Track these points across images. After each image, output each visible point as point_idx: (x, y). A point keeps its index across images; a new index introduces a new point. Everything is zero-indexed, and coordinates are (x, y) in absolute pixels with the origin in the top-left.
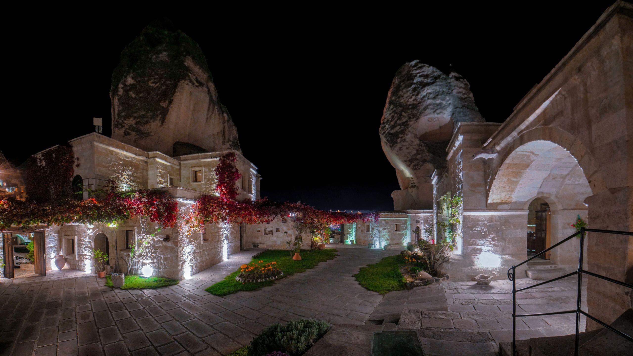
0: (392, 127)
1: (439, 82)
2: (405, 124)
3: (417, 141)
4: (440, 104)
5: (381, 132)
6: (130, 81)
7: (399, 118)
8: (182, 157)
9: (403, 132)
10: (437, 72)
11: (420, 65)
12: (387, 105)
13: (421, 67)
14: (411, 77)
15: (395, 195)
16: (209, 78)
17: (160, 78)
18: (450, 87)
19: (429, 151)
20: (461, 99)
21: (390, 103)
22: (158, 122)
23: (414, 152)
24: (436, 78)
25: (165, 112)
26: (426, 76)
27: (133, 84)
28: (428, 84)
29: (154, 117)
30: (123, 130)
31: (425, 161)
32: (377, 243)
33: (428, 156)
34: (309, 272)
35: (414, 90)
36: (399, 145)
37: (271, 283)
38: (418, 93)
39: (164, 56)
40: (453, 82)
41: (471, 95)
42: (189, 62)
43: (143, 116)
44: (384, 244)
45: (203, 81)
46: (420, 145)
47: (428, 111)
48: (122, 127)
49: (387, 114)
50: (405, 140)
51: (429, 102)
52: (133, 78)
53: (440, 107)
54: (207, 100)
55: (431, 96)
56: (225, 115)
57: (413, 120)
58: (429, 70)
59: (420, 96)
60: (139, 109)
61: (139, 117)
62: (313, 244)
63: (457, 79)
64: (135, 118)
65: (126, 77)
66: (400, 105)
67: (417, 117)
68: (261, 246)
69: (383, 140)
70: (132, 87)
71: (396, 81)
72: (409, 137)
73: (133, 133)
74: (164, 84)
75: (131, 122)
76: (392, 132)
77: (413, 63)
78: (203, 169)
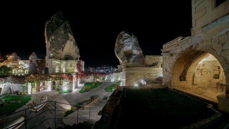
0: (118, 49)
1: (129, 38)
2: (120, 49)
3: (123, 54)
4: (129, 44)
5: (115, 50)
6: (53, 38)
7: (119, 47)
8: (68, 61)
9: (120, 51)
10: (129, 36)
11: (124, 33)
12: (116, 42)
13: (125, 34)
14: (122, 36)
15: (118, 66)
16: (73, 38)
17: (62, 38)
18: (132, 40)
19: (126, 57)
20: (135, 43)
21: (117, 42)
22: (61, 50)
23: (123, 57)
24: (128, 37)
25: (63, 48)
26: (126, 36)
27: (54, 39)
28: (126, 39)
29: (60, 49)
30: (52, 51)
31: (125, 59)
32: (112, 80)
33: (126, 58)
34: (96, 88)
35: (123, 40)
36: (119, 55)
37: (90, 90)
38: (124, 41)
39: (62, 32)
40: (133, 38)
41: (138, 42)
42: (69, 35)
43: (57, 48)
44: (114, 80)
45: (72, 39)
46: (124, 55)
47: (126, 46)
48: (51, 50)
49: (116, 45)
50: (120, 53)
51: (126, 44)
52: (54, 37)
53: (129, 45)
54: (73, 44)
55: (127, 42)
56: (77, 47)
57: (122, 48)
58: (127, 35)
59: (124, 42)
60: (56, 46)
61: (56, 48)
62: (97, 81)
63: (134, 37)
64: (55, 48)
65: (52, 36)
66: (119, 43)
67: (123, 47)
68: (85, 82)
69: (115, 52)
70: (54, 40)
71: (119, 36)
72: (121, 52)
73: (54, 53)
74: (63, 40)
75: (54, 49)
76: (118, 50)
77: (123, 32)
78: (73, 64)
